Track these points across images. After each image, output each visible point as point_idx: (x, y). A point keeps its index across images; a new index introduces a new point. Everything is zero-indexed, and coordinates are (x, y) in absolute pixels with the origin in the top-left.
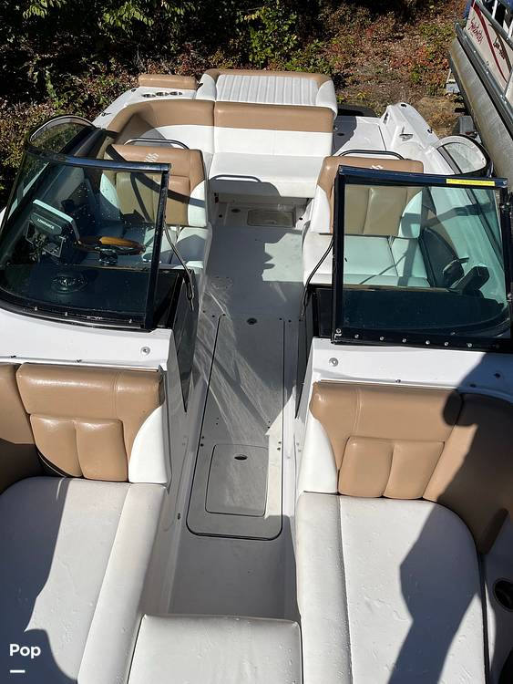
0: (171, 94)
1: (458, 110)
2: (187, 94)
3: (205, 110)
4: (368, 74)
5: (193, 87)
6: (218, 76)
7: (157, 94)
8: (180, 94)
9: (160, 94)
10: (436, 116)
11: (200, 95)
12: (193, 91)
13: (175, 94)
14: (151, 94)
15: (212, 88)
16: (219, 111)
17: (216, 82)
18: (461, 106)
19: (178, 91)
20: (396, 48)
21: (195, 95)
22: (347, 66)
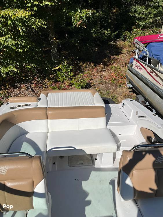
0: (25, 105)
1: (130, 92)
2: (33, 105)
3: (42, 113)
4: (98, 82)
5: (36, 101)
6: (48, 94)
7: (18, 106)
8: (30, 105)
9: (20, 106)
10: (124, 94)
11: (40, 105)
12: (36, 103)
13: (27, 105)
14: (15, 106)
15: (45, 100)
16: (49, 112)
17: (47, 97)
18: (131, 90)
19: (29, 103)
20: (104, 74)
21: (37, 105)
22: (90, 80)
